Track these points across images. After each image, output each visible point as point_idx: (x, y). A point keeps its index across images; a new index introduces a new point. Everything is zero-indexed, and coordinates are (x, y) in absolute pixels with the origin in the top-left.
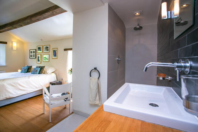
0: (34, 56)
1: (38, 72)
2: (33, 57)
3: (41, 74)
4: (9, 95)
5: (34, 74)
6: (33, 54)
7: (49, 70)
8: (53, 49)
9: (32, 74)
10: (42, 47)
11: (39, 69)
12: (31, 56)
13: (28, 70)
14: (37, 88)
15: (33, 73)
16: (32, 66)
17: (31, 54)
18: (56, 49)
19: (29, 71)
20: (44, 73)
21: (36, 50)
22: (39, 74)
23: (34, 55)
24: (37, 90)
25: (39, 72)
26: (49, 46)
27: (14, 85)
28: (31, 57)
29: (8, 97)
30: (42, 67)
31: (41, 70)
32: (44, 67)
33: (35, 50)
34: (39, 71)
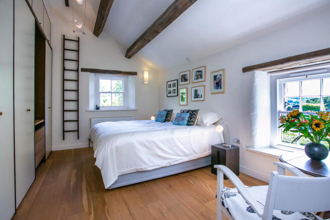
0: (175, 93)
1: (186, 122)
2: (172, 95)
3: (191, 125)
4: (140, 166)
5: (178, 125)
6: (172, 89)
7: (208, 119)
8: (212, 72)
9: (174, 124)
10: (188, 73)
11: (188, 115)
12: (170, 93)
13: (166, 117)
14: (186, 155)
15: (177, 123)
16: (172, 110)
17: (168, 89)
18: (221, 73)
19: (168, 119)
20: (197, 124)
21: (177, 80)
22: (188, 125)
23: (175, 90)
24: (186, 159)
25: (188, 121)
26: (203, 69)
27: (147, 144)
28: (169, 95)
29: (139, 168)
30: (193, 111)
31: (191, 118)
32: (197, 111)
33: (176, 82)
34: (187, 119)
